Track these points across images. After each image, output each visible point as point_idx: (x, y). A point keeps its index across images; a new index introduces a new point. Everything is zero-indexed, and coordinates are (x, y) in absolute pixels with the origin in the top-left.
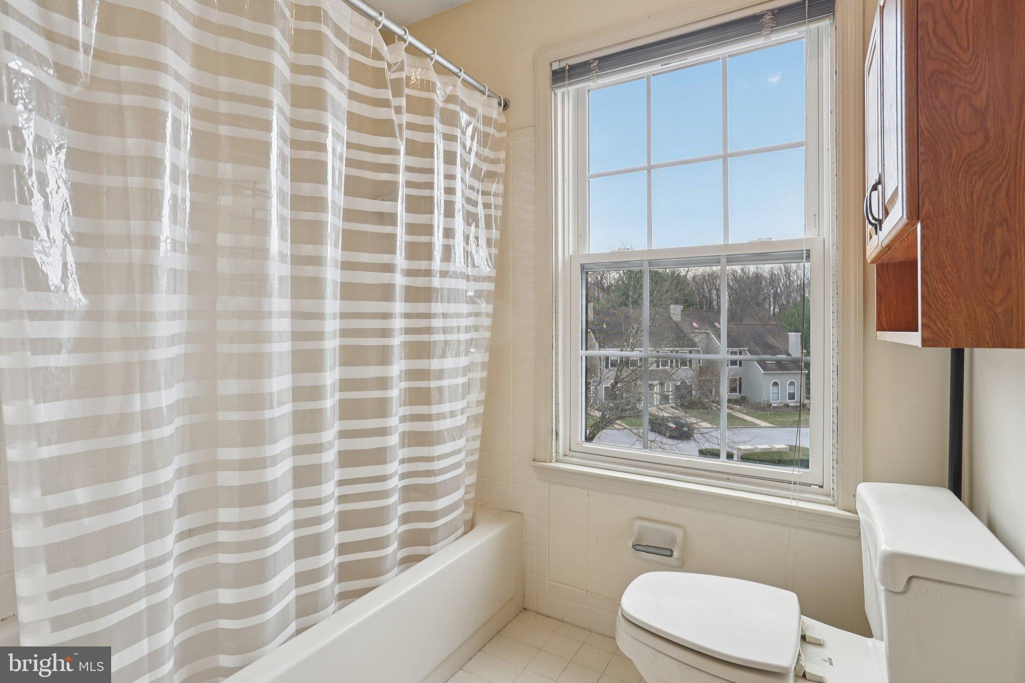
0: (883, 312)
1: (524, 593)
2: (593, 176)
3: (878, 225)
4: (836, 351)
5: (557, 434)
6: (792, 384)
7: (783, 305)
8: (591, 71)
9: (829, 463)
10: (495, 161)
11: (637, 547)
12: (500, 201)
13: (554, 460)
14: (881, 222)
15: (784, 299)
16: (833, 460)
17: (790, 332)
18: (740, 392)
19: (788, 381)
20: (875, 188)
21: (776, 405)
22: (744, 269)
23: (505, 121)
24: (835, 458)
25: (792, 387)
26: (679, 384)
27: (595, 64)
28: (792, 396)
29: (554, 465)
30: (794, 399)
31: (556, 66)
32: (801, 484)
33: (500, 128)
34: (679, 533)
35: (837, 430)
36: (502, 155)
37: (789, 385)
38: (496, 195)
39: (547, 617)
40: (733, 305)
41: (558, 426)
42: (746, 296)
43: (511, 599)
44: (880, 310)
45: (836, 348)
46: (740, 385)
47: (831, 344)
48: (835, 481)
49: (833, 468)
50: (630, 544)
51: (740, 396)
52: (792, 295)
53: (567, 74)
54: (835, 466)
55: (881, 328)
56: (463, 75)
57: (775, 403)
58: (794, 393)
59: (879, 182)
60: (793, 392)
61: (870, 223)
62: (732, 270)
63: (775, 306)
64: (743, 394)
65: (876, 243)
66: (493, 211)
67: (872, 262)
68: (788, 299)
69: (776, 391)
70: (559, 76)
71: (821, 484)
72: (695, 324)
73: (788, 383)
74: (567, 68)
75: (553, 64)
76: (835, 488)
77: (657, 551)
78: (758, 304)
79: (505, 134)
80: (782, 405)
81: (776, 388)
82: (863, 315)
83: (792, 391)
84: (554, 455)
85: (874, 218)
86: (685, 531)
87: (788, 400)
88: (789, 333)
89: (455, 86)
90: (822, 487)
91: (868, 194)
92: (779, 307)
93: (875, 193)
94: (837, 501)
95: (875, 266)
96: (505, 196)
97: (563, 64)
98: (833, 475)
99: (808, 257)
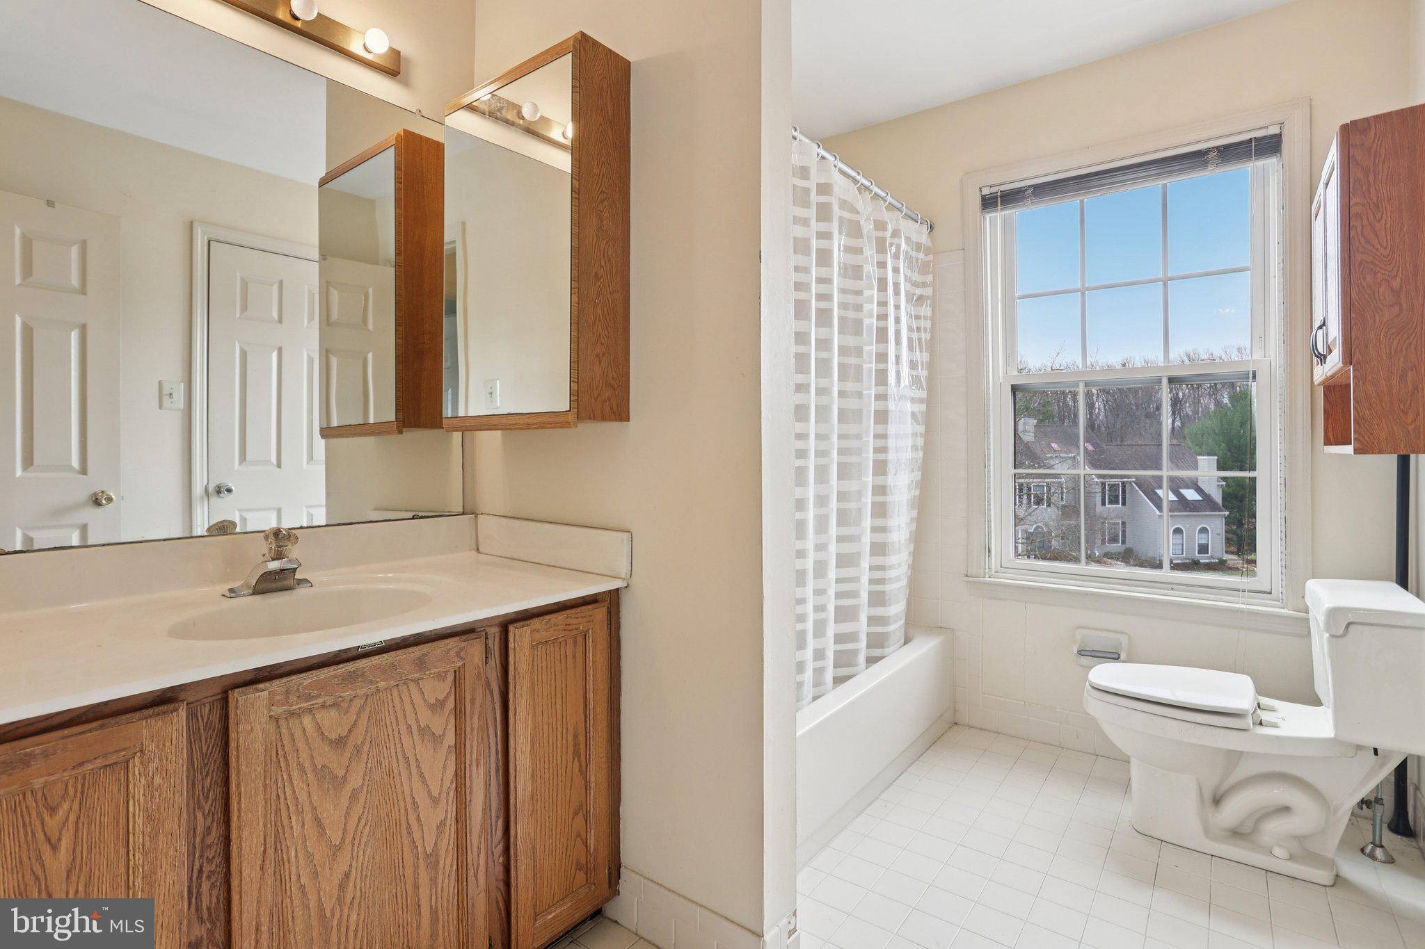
0: (1330, 429)
1: (955, 708)
2: (1021, 297)
3: (1322, 358)
4: (1283, 465)
5: (989, 551)
6: (1204, 530)
7: (1188, 415)
8: (1024, 198)
9: (1277, 568)
10: (924, 285)
11: (1082, 653)
12: (928, 324)
13: (987, 576)
14: (1325, 357)
15: (1190, 406)
16: (1282, 566)
17: (1200, 454)
18: (1124, 542)
19: (1198, 526)
20: (1320, 327)
21: (1180, 562)
22: (1127, 364)
23: (931, 245)
24: (1284, 563)
25: (1204, 536)
26: (1032, 530)
27: (1030, 192)
28: (1203, 549)
29: (987, 579)
30: (1208, 553)
31: (986, 191)
32: (1250, 591)
33: (928, 251)
34: (1124, 640)
35: (1285, 537)
36: (930, 278)
37: (1199, 531)
38: (925, 318)
39: (981, 729)
40: (1109, 417)
41: (991, 543)
42: (1130, 403)
43: (941, 716)
44: (1327, 427)
45: (1283, 462)
46: (1124, 532)
47: (1278, 459)
48: (1284, 586)
49: (1282, 573)
50: (1075, 650)
51: (1124, 547)
52: (1202, 401)
53: (999, 199)
54: (1284, 571)
55: (1328, 442)
56: (889, 199)
57: (1177, 559)
58: (1208, 544)
59: (1324, 324)
60: (1206, 542)
61: (1316, 356)
62: (1108, 367)
63: (1175, 418)
64: (1128, 545)
65: (1321, 372)
66: (923, 335)
67: (1319, 385)
68: (1195, 407)
69: (1179, 541)
70: (989, 203)
71: (1269, 591)
72: (1053, 445)
73: (1197, 530)
74: (999, 194)
75: (983, 190)
76: (1284, 592)
77: (1104, 655)
78: (1148, 416)
79: (931, 257)
80: (1188, 561)
81: (1178, 536)
82: (1310, 431)
83: (1203, 541)
84: (987, 570)
85: (1319, 353)
86: (1129, 636)
87: (1197, 555)
88: (1198, 457)
89: (897, 220)
90: (1270, 593)
91: (1314, 332)
92: (1181, 419)
93: (1320, 332)
94: (1287, 603)
95: (1322, 389)
96: (933, 319)
97: (994, 190)
98: (1282, 580)
99: (1254, 377)
